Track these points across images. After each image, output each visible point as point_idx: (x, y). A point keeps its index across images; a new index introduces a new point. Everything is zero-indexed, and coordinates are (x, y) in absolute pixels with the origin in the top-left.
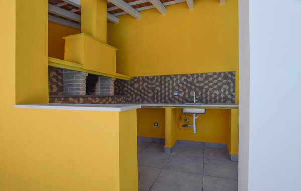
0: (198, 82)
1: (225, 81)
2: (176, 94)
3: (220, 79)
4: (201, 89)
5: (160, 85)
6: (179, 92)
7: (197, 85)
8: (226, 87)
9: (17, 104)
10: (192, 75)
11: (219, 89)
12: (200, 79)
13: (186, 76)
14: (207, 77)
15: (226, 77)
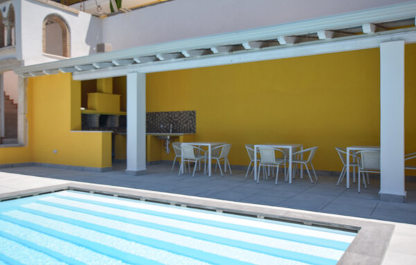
0: (175, 118)
1: (190, 117)
2: (162, 126)
3: (187, 116)
4: (176, 122)
5: (152, 120)
6: (164, 125)
7: (175, 120)
8: (190, 121)
9: (72, 130)
10: (171, 112)
11: (187, 122)
12: (176, 116)
13: (168, 113)
14: (180, 114)
15: (190, 115)
